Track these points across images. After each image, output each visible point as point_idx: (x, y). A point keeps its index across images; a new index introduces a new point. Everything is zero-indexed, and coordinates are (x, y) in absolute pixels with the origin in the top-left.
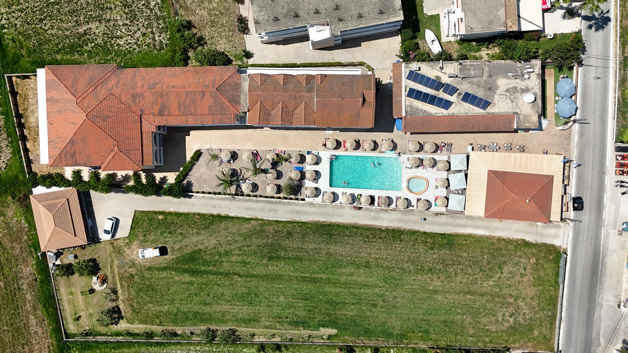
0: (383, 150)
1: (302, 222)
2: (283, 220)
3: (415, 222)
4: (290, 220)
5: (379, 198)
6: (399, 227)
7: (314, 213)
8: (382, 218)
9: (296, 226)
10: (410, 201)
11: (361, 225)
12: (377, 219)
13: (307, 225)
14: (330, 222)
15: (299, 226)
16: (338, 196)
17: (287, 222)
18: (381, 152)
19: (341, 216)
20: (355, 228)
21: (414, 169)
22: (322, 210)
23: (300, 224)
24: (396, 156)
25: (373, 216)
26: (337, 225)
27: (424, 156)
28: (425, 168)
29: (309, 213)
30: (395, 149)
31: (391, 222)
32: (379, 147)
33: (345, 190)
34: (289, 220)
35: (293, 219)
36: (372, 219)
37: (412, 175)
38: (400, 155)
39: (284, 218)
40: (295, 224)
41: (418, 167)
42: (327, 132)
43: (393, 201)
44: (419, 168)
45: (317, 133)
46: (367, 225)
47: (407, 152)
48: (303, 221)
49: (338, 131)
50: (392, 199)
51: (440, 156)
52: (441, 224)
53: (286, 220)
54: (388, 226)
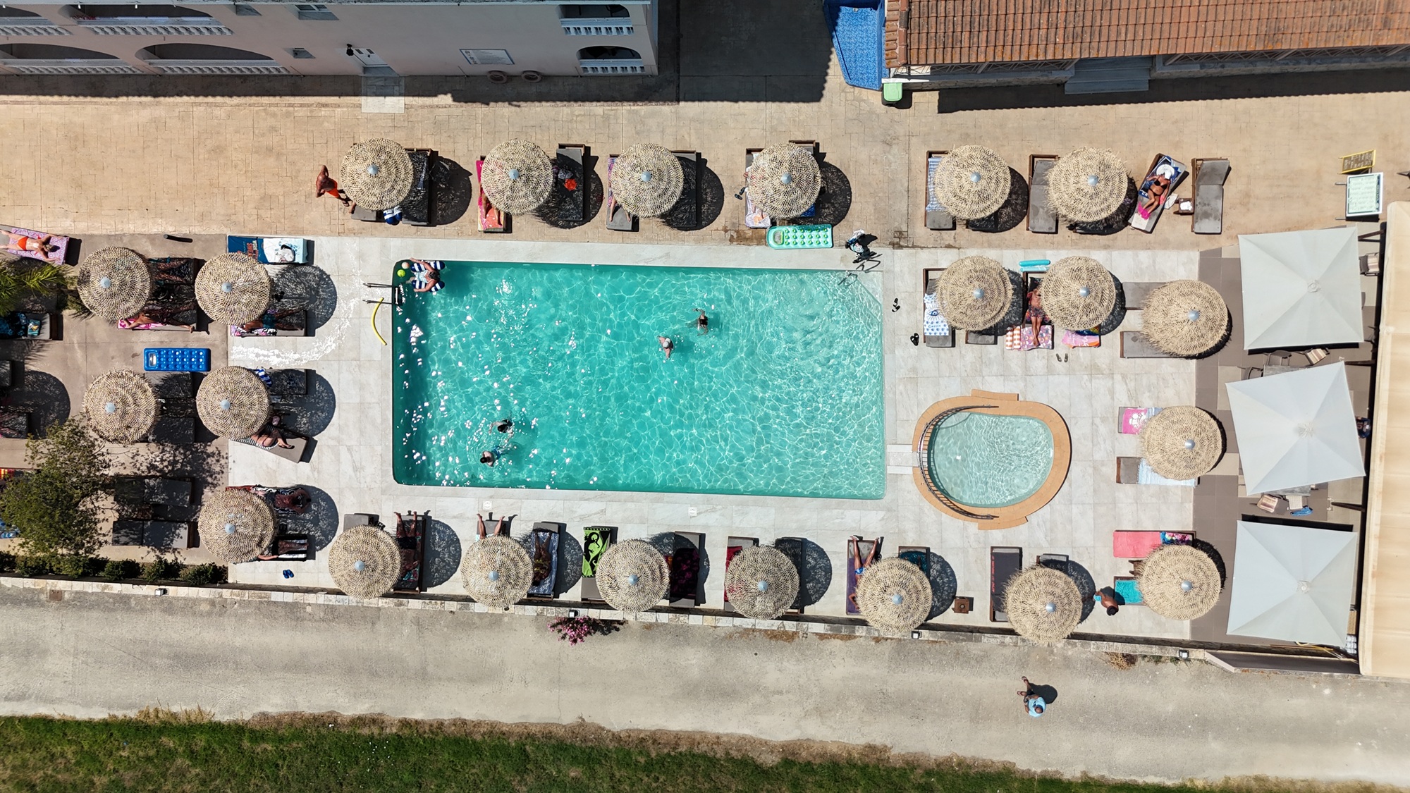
0: (755, 219)
1: (215, 728)
2: (82, 714)
3: (979, 713)
4: (132, 714)
5: (733, 552)
6: (872, 748)
7: (298, 665)
8: (756, 688)
9: (172, 754)
10: (945, 565)
11: (616, 737)
12: (723, 693)
13: (246, 744)
14: (405, 723)
15: (192, 755)
16: (454, 541)
17: (106, 725)
18: (740, 237)
19: (479, 675)
20: (575, 760)
21: (967, 353)
22: (352, 640)
23: (200, 741)
24: (844, 259)
25: (695, 673)
26: (457, 741)
27: (1035, 255)
28: (1045, 340)
29: (264, 665)
30: (839, 216)
31: (820, 712)
32: (729, 201)
33: (499, 503)
34: (120, 714)
35: (151, 705)
36: (691, 692)
37: (952, 391)
38: (867, 255)
39: (87, 705)
40: (168, 742)
41: (995, 332)
42: (371, 105)
43: (828, 570)
44: (1006, 340)
45: (301, 113)
46: (655, 738)
47: (920, 231)
48: (223, 718)
49: (447, 99)
50: (822, 553)
51: (1144, 256)
52: (1158, 727)
53: (99, 714)
54: (799, 744)
